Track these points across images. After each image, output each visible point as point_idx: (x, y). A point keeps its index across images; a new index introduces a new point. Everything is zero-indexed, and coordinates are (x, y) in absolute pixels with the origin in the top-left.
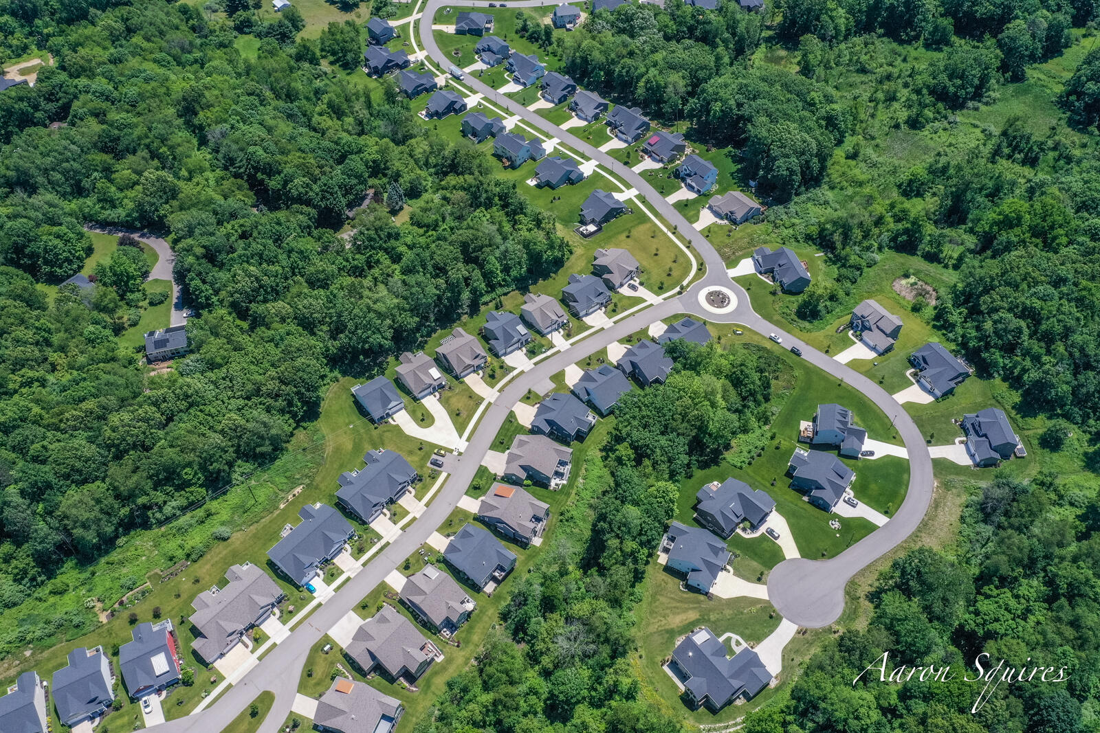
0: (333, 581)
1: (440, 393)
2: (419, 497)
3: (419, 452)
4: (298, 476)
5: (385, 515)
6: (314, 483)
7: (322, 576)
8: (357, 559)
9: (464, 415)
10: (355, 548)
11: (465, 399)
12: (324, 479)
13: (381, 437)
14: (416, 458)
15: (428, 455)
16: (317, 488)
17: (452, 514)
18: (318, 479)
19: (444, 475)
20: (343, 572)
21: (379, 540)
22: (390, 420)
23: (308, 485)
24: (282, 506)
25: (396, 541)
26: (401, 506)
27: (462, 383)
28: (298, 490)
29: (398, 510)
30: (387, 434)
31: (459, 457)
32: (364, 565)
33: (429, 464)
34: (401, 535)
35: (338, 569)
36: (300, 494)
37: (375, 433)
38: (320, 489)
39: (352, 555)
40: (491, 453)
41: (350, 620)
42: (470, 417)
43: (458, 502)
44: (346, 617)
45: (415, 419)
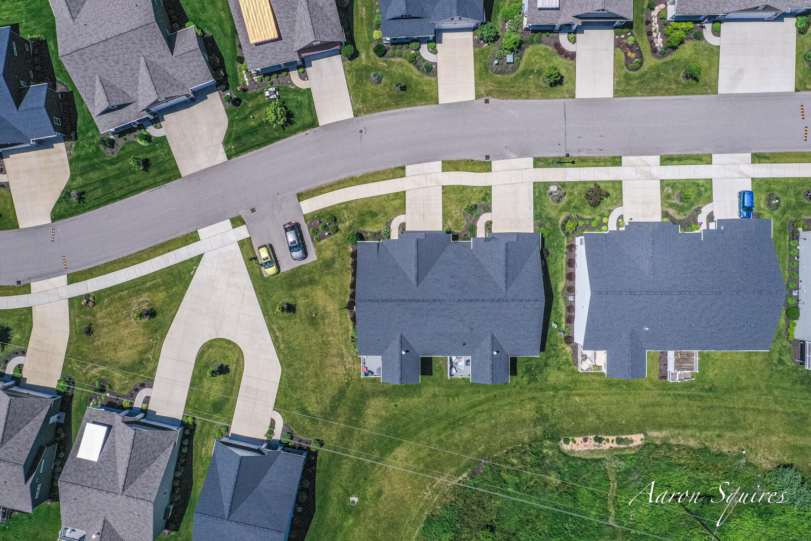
0: (695, 183)
1: (132, 396)
2: (399, 201)
3: (301, 303)
4: (553, 479)
5: (489, 225)
6: (539, 431)
7: (706, 210)
8: (617, 185)
9: (143, 301)
10: (603, 208)
11: (104, 337)
12: (511, 425)
13: (330, 414)
14: (320, 297)
15: (295, 280)
16: (542, 418)
17: (379, 108)
18: (524, 435)
19: (309, 206)
20: (664, 184)
21: (547, 185)
22: (277, 436)
23: (555, 438)
24: (637, 439)
25: (522, 154)
26: (446, 216)
27: (67, 378)
28: (579, 446)
29: (457, 212)
30: (314, 407)
31: (245, 214)
32: (616, 162)
33: (312, 257)
34: (502, 157)
35: (666, 197)
36: (584, 433)
37: (331, 434)
38: (539, 410)
39: (619, 202)
40: (186, 167)
41: (739, 74)
42: (136, 286)
43: (346, 122)
44: (740, 90)
45: (232, 389)
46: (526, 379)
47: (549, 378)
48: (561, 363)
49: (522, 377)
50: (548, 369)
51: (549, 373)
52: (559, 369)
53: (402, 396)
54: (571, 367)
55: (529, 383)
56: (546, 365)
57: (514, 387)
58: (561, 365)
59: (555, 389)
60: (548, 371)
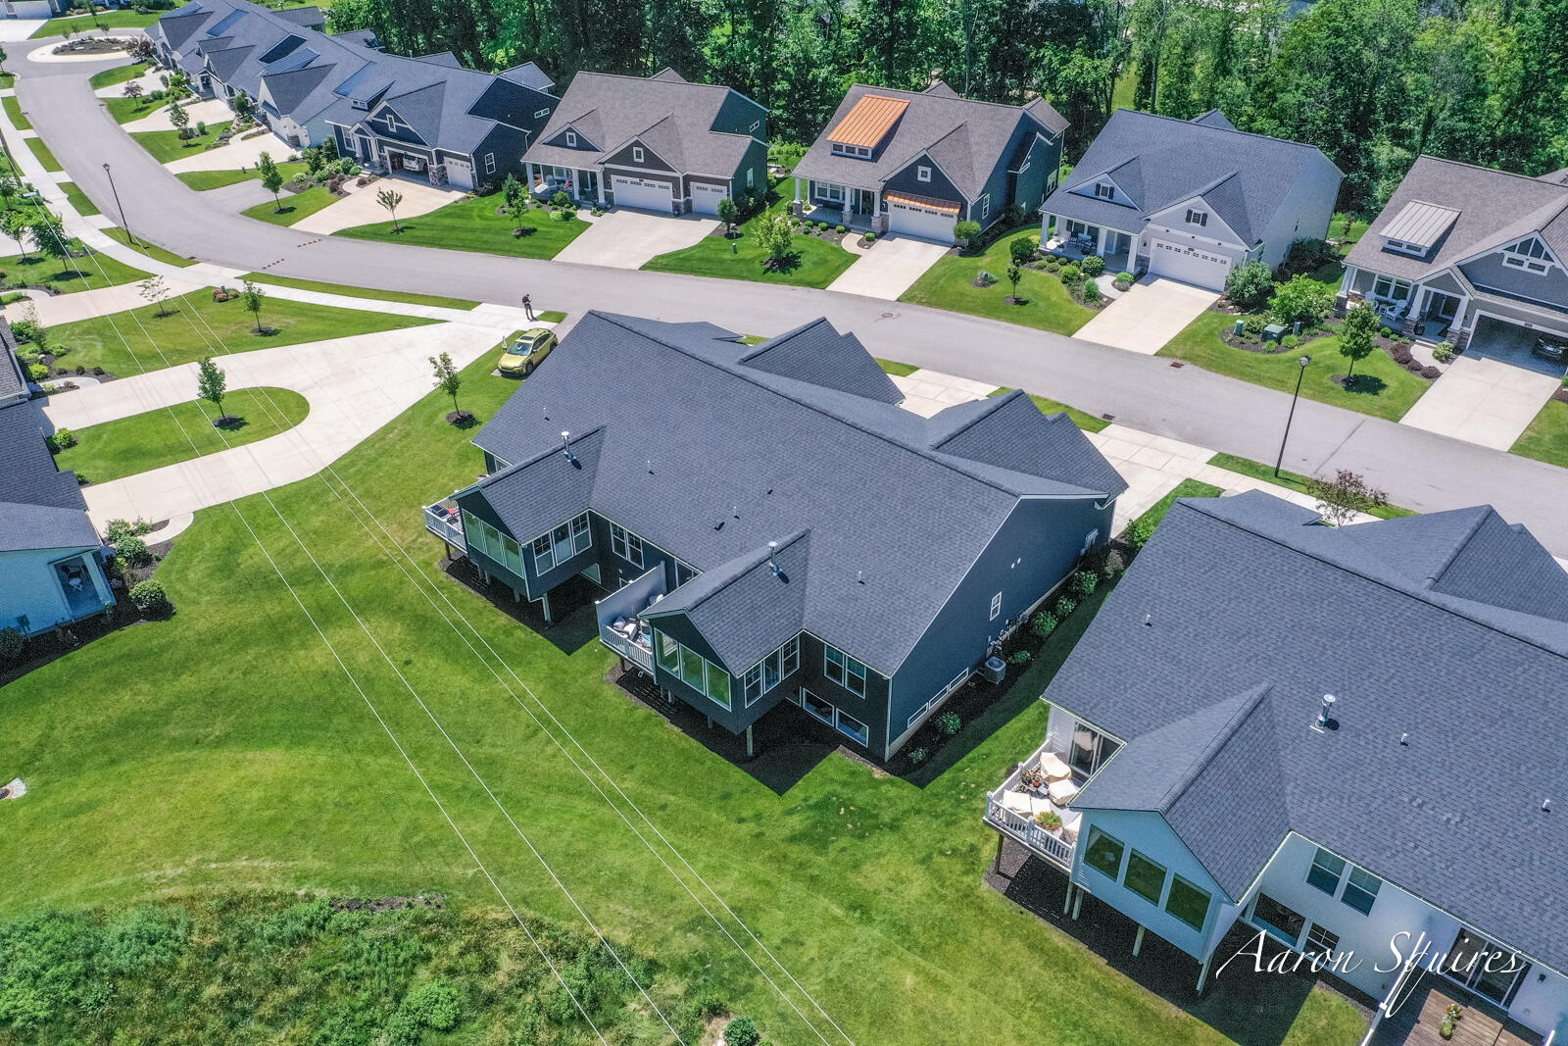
46: (796, 822)
47: (867, 868)
48: (946, 845)
49: (790, 812)
50: (888, 839)
51: (880, 855)
52: (926, 860)
53: (447, 654)
54: (968, 879)
55: (793, 839)
56: (894, 826)
57: (741, 820)
58: (942, 853)
59: (861, 908)
60: (884, 847)
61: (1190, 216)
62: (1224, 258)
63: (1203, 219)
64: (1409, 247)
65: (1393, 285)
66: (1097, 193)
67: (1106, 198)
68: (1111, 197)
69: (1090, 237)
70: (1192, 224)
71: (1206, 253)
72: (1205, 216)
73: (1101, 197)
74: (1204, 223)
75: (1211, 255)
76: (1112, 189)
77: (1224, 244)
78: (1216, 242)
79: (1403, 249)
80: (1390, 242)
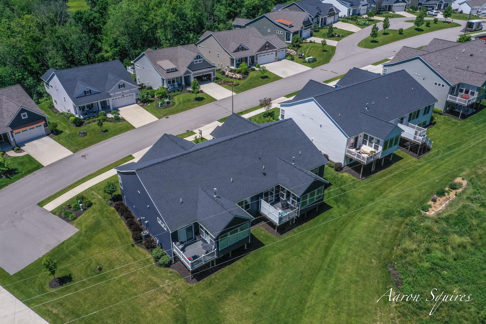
53: (254, 281)
61: (120, 86)
62: (132, 94)
63: (124, 86)
64: (172, 69)
65: (171, 80)
66: (85, 94)
67: (89, 94)
68: (91, 93)
69: (88, 109)
70: (121, 88)
71: (127, 95)
72: (124, 84)
73: (87, 94)
74: (124, 87)
75: (128, 95)
76: (90, 90)
77: (132, 90)
78: (129, 90)
79: (171, 71)
80: (167, 70)
